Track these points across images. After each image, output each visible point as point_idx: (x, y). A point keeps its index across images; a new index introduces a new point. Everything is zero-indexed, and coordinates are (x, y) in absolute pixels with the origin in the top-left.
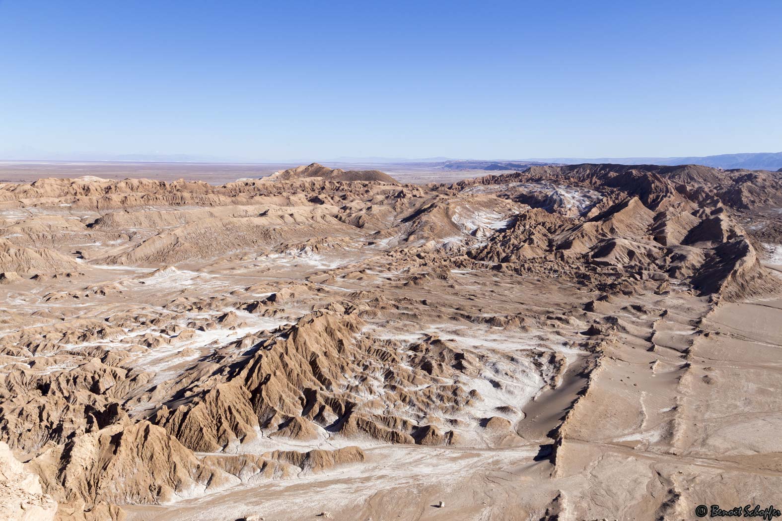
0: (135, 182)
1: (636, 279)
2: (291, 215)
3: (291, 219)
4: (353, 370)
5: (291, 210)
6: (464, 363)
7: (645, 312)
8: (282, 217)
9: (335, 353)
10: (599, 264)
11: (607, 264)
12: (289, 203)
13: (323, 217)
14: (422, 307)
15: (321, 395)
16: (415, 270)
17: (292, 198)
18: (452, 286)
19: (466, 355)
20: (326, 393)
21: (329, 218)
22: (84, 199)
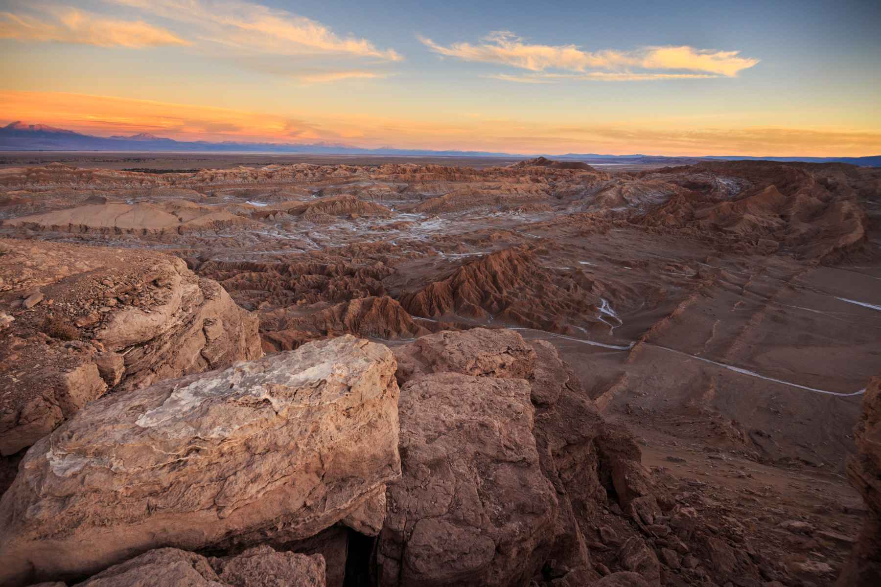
0: (431, 166)
1: (752, 244)
2: (516, 189)
3: (515, 192)
4: (519, 284)
5: (517, 186)
6: (593, 287)
7: (747, 268)
8: (509, 190)
9: (511, 273)
10: (725, 232)
11: (732, 232)
12: (518, 182)
13: (537, 191)
14: (580, 251)
15: (494, 296)
16: (585, 227)
17: (521, 178)
18: (607, 239)
19: (595, 282)
20: (498, 295)
21: (540, 192)
22: (402, 176)
